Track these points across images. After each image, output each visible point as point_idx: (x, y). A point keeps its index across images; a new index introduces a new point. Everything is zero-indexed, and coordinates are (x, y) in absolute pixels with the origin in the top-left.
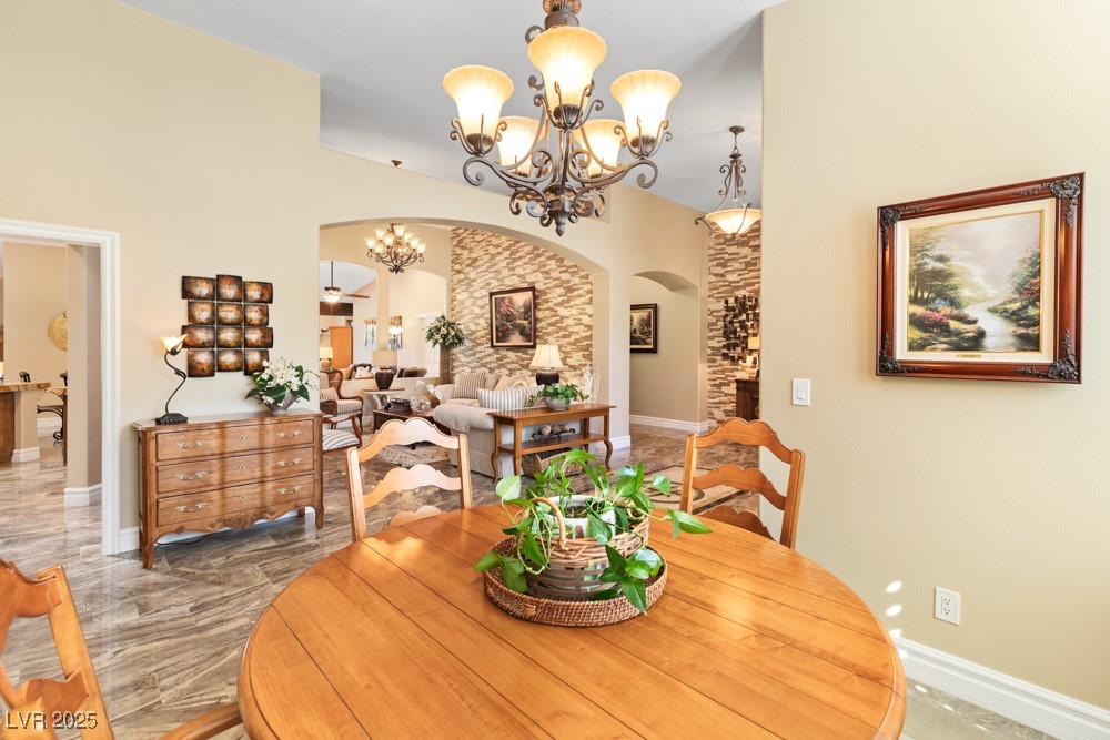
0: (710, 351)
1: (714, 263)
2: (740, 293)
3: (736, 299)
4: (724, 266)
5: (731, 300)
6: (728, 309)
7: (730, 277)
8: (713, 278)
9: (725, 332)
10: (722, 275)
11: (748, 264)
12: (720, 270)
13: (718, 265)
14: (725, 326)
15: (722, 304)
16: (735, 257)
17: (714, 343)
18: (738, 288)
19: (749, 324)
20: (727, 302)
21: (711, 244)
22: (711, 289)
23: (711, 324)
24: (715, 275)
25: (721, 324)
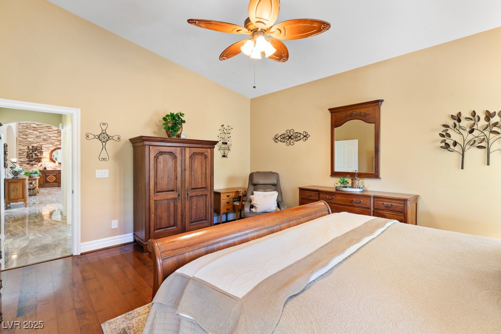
0: (20, 162)
1: (22, 134)
2: (35, 145)
3: (33, 147)
4: (27, 135)
5: (31, 147)
6: (29, 149)
7: (29, 139)
8: (21, 139)
9: (27, 157)
10: (25, 138)
11: (37, 137)
12: (24, 137)
13: (23, 135)
14: (28, 155)
15: (26, 147)
16: (32, 134)
17: (22, 160)
18: (33, 143)
19: (39, 154)
20: (28, 147)
21: (20, 128)
22: (20, 142)
23: (19, 154)
24: (22, 138)
25: (25, 154)
